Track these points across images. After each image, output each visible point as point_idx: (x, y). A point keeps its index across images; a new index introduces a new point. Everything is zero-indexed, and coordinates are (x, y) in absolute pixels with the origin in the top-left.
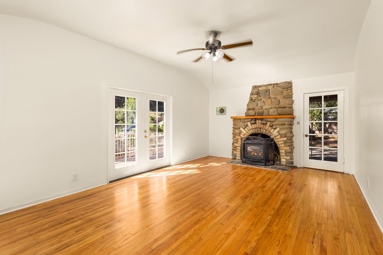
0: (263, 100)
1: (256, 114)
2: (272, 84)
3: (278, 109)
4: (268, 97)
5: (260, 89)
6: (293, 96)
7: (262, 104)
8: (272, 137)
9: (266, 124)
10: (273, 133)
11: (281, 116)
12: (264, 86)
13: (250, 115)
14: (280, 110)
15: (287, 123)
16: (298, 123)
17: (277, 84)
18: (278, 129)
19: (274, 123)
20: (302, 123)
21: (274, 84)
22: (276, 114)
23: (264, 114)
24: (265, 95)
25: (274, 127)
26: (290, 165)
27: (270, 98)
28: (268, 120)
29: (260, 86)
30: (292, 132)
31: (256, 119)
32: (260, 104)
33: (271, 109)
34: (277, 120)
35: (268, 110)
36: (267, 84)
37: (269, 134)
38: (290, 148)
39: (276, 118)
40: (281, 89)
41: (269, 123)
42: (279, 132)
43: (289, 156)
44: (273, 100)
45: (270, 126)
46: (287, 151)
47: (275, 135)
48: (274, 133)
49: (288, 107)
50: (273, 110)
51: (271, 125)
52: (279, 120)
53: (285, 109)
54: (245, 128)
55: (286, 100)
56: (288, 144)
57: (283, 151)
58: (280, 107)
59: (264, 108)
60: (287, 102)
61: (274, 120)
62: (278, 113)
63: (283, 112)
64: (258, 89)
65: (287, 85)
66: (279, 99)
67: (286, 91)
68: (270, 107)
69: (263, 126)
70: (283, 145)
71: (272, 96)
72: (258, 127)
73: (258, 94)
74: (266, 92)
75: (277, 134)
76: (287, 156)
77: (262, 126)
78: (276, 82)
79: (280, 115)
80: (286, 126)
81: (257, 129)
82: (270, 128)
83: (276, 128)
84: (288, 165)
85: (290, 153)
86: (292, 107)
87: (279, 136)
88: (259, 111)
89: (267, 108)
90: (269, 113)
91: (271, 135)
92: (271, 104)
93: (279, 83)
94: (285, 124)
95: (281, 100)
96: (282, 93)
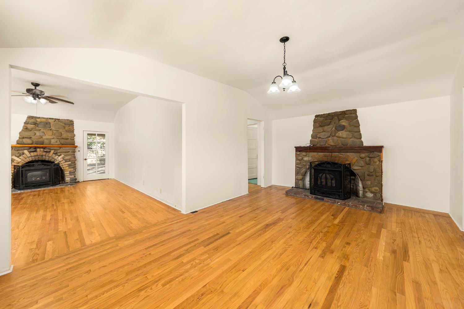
0: (42, 130)
1: (34, 143)
2: (53, 119)
3: (61, 140)
4: (49, 129)
5: (38, 120)
6: (74, 131)
7: (42, 134)
8: (56, 162)
9: (50, 152)
10: (57, 159)
11: (64, 146)
12: (44, 118)
13: (26, 143)
14: (63, 141)
15: (71, 151)
16: (79, 151)
17: (59, 119)
18: (63, 156)
19: (58, 151)
20: (81, 151)
21: (55, 119)
22: (59, 143)
23: (44, 143)
24: (45, 126)
25: (59, 154)
26: (74, 181)
27: (51, 130)
28: (52, 148)
29: (39, 118)
30: (75, 157)
31: (36, 148)
32: (38, 134)
33: (53, 140)
34: (61, 148)
35: (49, 140)
36: (47, 117)
37: (53, 160)
38: (74, 169)
39: (60, 147)
40: (63, 125)
41: (52, 152)
42: (63, 158)
43: (73, 175)
44: (54, 132)
45: (53, 153)
46: (71, 172)
47: (60, 160)
48: (59, 159)
49: (70, 139)
50: (56, 140)
51: (55, 152)
52: (63, 148)
53: (68, 140)
54: (20, 156)
55: (68, 133)
56: (72, 166)
57: (68, 172)
58: (63, 138)
59: (44, 137)
60: (69, 135)
61: (58, 148)
62: (61, 143)
63: (65, 142)
64: (36, 120)
65: (69, 122)
66: (62, 132)
67: (67, 127)
68: (52, 137)
69: (46, 153)
70: (68, 168)
71: (53, 128)
72: (39, 154)
73: (35, 124)
74: (47, 124)
75: (62, 160)
76: (71, 175)
77: (44, 153)
78: (58, 118)
79: (62, 144)
80: (70, 153)
81: (37, 157)
82: (54, 155)
83: (61, 155)
84: (72, 181)
85: (73, 173)
86: (74, 139)
87: (64, 161)
88: (37, 140)
89: (48, 138)
90: (50, 143)
91: (56, 160)
92: (53, 135)
93: (61, 119)
94: (69, 152)
95: (63, 133)
96: (65, 127)
